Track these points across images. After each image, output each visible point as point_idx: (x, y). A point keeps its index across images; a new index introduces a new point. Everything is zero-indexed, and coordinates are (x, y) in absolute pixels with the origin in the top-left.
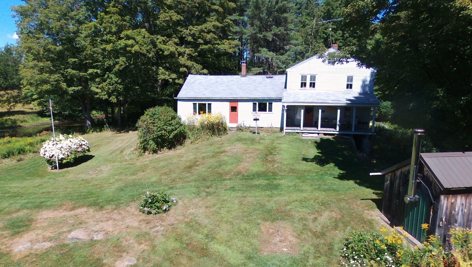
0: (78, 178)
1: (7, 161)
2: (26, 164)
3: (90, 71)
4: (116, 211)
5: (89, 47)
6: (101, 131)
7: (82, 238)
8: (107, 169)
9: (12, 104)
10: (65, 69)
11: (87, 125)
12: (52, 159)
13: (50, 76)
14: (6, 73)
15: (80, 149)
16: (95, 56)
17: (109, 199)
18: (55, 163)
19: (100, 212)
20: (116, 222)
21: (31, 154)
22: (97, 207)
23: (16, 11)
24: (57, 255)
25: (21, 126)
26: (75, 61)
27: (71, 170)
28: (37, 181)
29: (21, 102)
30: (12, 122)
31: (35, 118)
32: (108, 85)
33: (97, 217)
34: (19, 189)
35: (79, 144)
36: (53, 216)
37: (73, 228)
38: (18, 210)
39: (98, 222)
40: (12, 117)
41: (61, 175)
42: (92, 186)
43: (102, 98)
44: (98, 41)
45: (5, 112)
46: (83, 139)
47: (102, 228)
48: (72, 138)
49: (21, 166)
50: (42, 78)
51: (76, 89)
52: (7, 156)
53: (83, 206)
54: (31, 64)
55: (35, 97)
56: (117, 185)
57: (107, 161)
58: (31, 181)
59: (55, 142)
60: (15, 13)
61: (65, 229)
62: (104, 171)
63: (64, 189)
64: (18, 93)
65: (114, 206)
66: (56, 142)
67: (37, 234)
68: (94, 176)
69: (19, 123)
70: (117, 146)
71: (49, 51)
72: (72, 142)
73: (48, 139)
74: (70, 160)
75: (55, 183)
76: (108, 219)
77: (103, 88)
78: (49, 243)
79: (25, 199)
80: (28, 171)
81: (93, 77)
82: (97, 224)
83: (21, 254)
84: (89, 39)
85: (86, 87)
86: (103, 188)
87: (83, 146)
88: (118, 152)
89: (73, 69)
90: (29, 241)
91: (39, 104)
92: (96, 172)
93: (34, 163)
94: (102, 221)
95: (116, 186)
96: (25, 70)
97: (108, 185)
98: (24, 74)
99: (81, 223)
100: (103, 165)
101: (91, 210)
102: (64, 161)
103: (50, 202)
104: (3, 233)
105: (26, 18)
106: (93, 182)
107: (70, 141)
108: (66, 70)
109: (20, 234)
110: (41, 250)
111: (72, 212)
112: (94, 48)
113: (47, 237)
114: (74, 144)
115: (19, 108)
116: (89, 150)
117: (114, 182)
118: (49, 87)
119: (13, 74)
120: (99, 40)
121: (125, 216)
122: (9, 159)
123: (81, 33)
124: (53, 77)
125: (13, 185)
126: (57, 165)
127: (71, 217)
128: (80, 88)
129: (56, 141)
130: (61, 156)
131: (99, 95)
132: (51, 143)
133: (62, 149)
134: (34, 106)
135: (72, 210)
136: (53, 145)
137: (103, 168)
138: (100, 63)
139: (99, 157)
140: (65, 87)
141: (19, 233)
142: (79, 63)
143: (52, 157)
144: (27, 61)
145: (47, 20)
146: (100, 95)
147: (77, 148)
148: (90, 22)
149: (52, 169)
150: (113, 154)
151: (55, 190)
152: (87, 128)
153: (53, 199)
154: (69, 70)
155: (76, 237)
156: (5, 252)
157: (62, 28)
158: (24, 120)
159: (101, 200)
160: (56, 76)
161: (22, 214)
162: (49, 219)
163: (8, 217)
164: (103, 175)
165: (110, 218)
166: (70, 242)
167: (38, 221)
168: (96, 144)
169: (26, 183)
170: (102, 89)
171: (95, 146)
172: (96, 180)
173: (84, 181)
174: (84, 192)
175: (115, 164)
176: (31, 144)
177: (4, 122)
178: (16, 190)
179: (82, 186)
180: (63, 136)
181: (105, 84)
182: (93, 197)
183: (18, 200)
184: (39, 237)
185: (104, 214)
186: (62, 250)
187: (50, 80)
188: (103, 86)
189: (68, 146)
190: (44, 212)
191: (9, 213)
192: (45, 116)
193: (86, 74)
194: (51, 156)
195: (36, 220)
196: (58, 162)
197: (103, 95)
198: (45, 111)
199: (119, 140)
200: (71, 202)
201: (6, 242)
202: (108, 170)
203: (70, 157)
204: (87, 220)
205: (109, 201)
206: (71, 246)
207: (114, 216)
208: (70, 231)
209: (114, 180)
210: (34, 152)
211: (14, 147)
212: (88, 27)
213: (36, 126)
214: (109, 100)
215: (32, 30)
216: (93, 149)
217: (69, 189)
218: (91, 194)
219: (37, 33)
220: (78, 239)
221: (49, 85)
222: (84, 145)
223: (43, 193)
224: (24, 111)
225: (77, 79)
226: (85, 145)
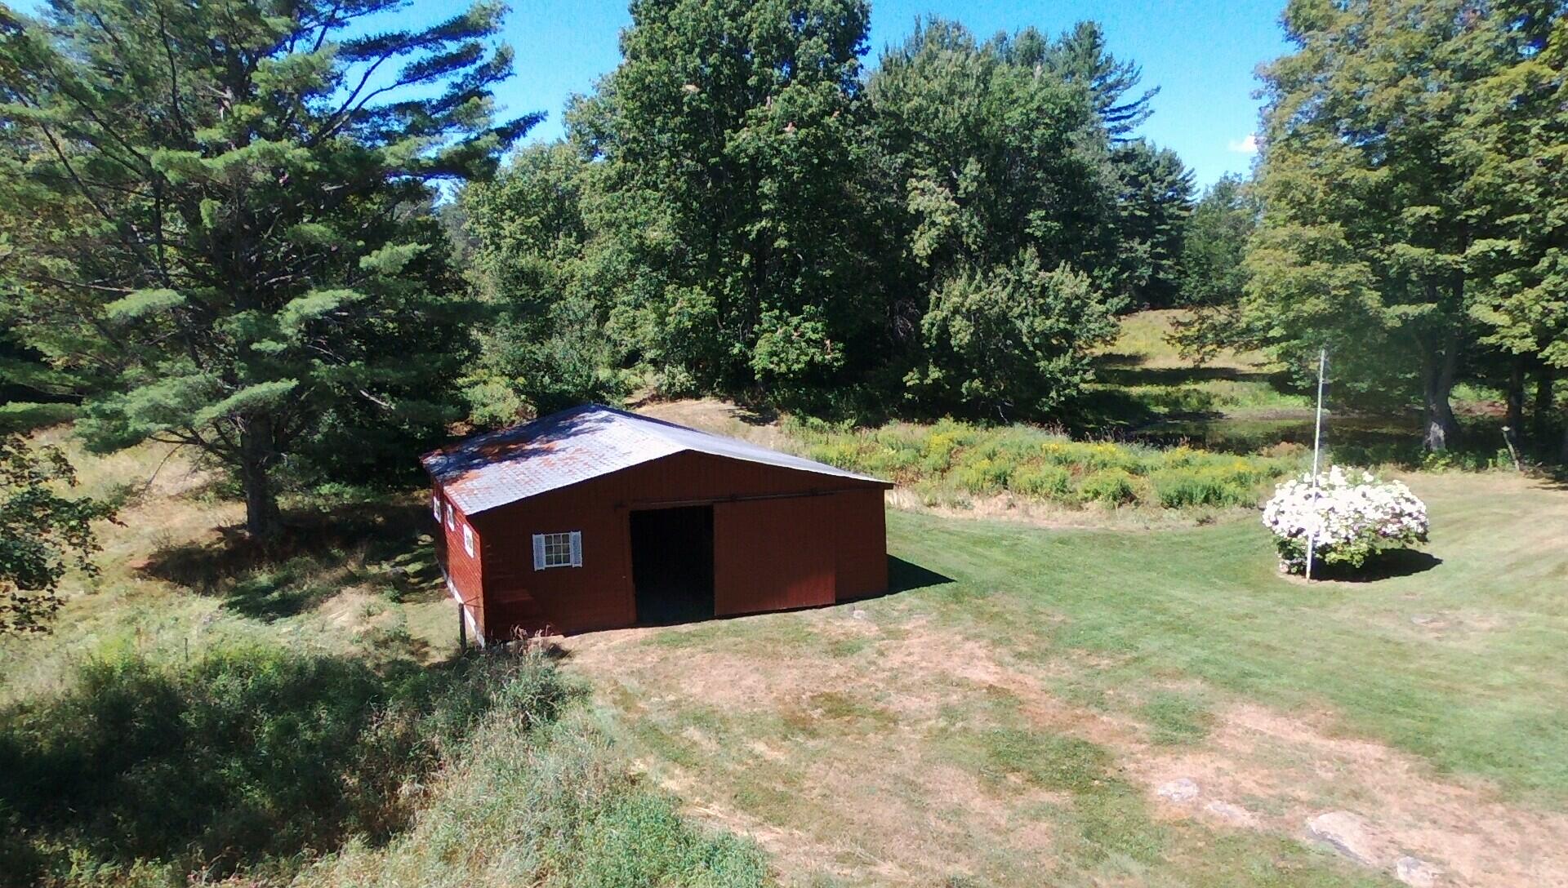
0: (1368, 627)
1: (1172, 515)
2: (1221, 538)
3: (1479, 246)
4: (1499, 809)
5: (1492, 160)
6: (1481, 466)
7: (1352, 849)
8: (1486, 625)
9: (1208, 348)
10: (1384, 242)
11: (1431, 438)
12: (1294, 540)
13: (1333, 268)
14: (1208, 259)
15: (1391, 529)
16: (1508, 188)
17: (1476, 748)
18: (1303, 554)
19: (1435, 785)
20: (1494, 851)
21: (1237, 508)
22: (1425, 762)
23: (1268, 78)
24: (1265, 868)
25: (1219, 415)
26: (1427, 214)
27: (1348, 590)
28: (1242, 600)
29: (1232, 344)
30: (1200, 401)
31: (1261, 394)
32: (1547, 296)
33: (1421, 798)
34: (1190, 610)
35: (1393, 509)
36: (1272, 733)
37: (1328, 799)
38: (1179, 675)
39: (1421, 818)
40: (1203, 387)
41: (1316, 602)
42: (1418, 673)
43: (1509, 349)
44: (1535, 131)
45: (1188, 369)
46: (1408, 495)
47: (1431, 851)
48: (1370, 483)
49: (1205, 540)
50: (1305, 277)
51: (1413, 310)
52: (1176, 501)
53: (1372, 736)
54: (1282, 233)
55: (1276, 332)
56: (1517, 704)
57: (1488, 591)
58: (1225, 594)
59: (1313, 491)
60: (1260, 85)
61: (1302, 793)
62: (1473, 629)
63: (1318, 654)
64: (1231, 315)
65: (1494, 786)
66: (1318, 490)
67: (1219, 769)
68: (1429, 637)
69: (1217, 406)
70: (1542, 539)
71: (1343, 187)
72: (1369, 499)
73: (1295, 477)
74: (1352, 557)
75: (1292, 622)
76: (1461, 824)
77: (1522, 311)
78: (1248, 814)
79: (1203, 648)
80: (1220, 561)
81: (1487, 268)
82: (1415, 826)
83: (1169, 810)
84: (1495, 130)
85: (1453, 305)
86: (1457, 697)
87: (1405, 520)
88: (1545, 568)
89: (1413, 242)
90: (1194, 780)
91: (1285, 356)
92: (1441, 624)
93: (1241, 538)
94: (1435, 822)
95: (1515, 707)
96: (1261, 252)
97: (1481, 691)
98: (1255, 267)
99: (1356, 795)
100: (1472, 603)
101: (1401, 765)
102: (1332, 557)
103: (1268, 682)
104: (1137, 726)
105: (1289, 93)
106: (1423, 662)
107: (1364, 495)
108: (1387, 249)
109: (1175, 748)
110: (1221, 824)
111: (1332, 743)
112: (1510, 161)
113: (1246, 791)
114: (1374, 505)
115: (1225, 361)
116: (1422, 538)
117: (1505, 688)
118: (1322, 306)
119: (1226, 261)
120: (1536, 125)
121: (1539, 848)
122: (1179, 512)
123: (1467, 111)
124: (1340, 273)
125: (1178, 593)
126: (1309, 563)
127: (1328, 760)
128: (1428, 307)
129: (1317, 485)
130: (1325, 539)
131: (1498, 336)
132: (1301, 490)
133: (1332, 515)
134: (1268, 359)
135: (1335, 733)
136: (1307, 497)
137: (1470, 615)
138: (1526, 217)
139: (1460, 569)
140: (1376, 305)
141: (1172, 742)
142: (1439, 221)
143: (1295, 535)
144: (1270, 223)
145: (1354, 87)
146: (1503, 337)
147: (1385, 523)
148: (1514, 63)
149: (1289, 572)
150: (1521, 572)
151: (1289, 648)
152: (1429, 451)
153: (1279, 674)
154: (1400, 247)
155: (1335, 838)
156: (1133, 784)
157: (1399, 105)
158: (1232, 399)
159: (1444, 742)
160: (1352, 268)
161: (1191, 687)
162: (1258, 735)
163: (1155, 685)
164: (1465, 645)
165: (1472, 823)
166: (1310, 842)
167: (1227, 730)
168: (1456, 515)
169: (1212, 598)
170: (1519, 314)
171: (1447, 524)
172: (1436, 657)
173: (1390, 647)
174: (1385, 687)
175: (1524, 614)
176: (1241, 480)
177: (1181, 400)
178: (1182, 610)
179: (1379, 661)
180: (1344, 475)
181: (1531, 293)
182: (1414, 717)
183: (1184, 642)
184: (1222, 780)
185: (1448, 800)
186: (1283, 857)
187: (1331, 282)
188: (1521, 303)
189: (1352, 507)
190: (1247, 708)
191: (1158, 675)
192: (1293, 391)
193: (1459, 258)
194: (1294, 531)
195: (1222, 725)
196: (1313, 555)
197: (1515, 337)
198: (1295, 376)
199: (1554, 517)
200: (1336, 705)
201: (1139, 756)
202: (1491, 630)
203: (1353, 548)
204: (1378, 794)
205: (1478, 757)
206: (1314, 858)
207: (1487, 825)
208: (1316, 807)
209: (1509, 678)
210: (1244, 505)
211: (1197, 478)
212: (1500, 86)
213: (1262, 419)
214: (1540, 356)
215: (1303, 128)
216: (1439, 533)
217: (1333, 660)
218: (1405, 700)
219: (1317, 135)
220: (1338, 846)
221: (1323, 297)
222: (1410, 515)
223: (1253, 644)
224: (1234, 370)
225: (1422, 277)
226: (1415, 515)
